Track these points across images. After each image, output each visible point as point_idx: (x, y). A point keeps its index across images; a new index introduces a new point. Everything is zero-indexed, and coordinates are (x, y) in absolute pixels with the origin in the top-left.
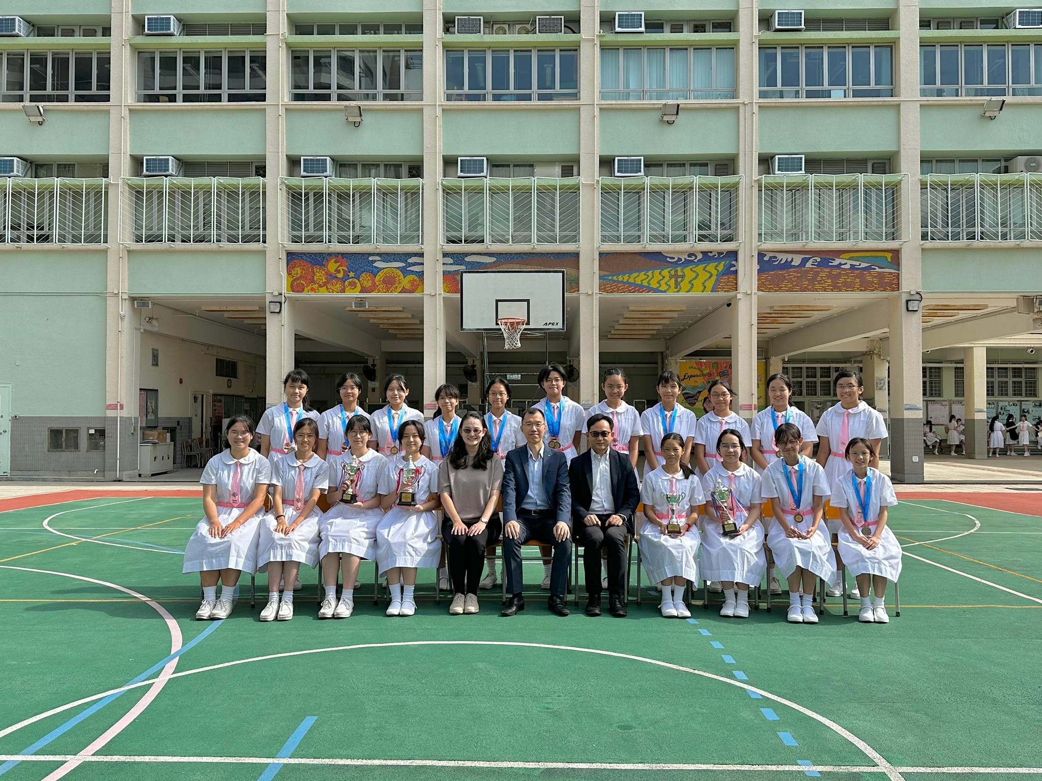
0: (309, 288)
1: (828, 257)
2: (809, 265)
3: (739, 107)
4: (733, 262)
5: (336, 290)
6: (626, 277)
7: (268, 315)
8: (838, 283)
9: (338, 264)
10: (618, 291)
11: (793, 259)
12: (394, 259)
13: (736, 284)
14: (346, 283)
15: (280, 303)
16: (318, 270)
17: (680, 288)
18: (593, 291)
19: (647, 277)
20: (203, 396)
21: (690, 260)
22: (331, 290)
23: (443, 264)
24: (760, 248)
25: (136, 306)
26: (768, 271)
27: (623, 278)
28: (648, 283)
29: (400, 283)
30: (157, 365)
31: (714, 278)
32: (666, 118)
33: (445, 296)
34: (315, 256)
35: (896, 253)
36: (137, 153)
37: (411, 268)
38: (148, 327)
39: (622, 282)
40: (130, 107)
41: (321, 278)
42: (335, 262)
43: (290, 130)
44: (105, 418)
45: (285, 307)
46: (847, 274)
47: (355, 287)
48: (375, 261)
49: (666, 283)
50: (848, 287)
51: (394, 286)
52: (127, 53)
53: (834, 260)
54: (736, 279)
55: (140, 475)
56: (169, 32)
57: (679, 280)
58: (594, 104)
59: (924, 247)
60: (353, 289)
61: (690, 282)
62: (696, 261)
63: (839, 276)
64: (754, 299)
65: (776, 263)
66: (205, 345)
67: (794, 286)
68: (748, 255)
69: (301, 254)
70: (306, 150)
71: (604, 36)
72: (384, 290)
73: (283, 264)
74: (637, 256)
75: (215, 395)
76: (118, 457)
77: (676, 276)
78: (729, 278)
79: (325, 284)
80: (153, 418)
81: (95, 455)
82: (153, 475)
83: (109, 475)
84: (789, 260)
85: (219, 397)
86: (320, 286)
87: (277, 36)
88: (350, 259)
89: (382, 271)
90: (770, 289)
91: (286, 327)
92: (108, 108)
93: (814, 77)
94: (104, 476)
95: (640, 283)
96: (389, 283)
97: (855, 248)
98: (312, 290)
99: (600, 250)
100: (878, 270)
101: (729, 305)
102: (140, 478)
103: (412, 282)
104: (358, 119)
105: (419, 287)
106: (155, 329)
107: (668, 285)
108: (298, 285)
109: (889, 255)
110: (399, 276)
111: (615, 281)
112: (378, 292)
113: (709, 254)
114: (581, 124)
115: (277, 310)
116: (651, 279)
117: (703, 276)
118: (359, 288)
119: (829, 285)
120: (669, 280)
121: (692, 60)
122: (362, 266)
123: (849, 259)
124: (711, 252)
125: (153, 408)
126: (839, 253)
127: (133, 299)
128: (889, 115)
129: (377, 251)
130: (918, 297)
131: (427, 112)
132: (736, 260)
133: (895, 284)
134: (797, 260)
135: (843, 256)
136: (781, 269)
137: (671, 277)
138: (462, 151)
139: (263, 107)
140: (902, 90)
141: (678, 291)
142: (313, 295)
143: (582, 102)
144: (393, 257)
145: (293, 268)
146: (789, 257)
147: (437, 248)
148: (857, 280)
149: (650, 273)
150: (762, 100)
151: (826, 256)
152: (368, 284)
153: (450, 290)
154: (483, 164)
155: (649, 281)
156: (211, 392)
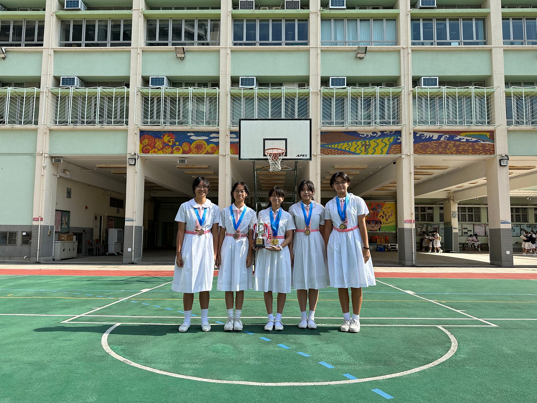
0: (152, 151)
1: (453, 135)
2: (442, 139)
3: (400, 50)
4: (399, 137)
5: (168, 152)
6: (336, 146)
7: (128, 165)
8: (460, 150)
9: (170, 137)
10: (331, 154)
11: (433, 136)
12: (202, 135)
13: (401, 150)
14: (174, 148)
15: (135, 159)
16: (158, 141)
17: (368, 152)
18: (317, 153)
19: (348, 145)
20: (101, 217)
21: (374, 136)
22: (165, 152)
23: (231, 138)
24: (414, 129)
25: (53, 162)
26: (419, 142)
27: (335, 146)
28: (349, 149)
29: (205, 148)
30: (70, 197)
31: (388, 146)
32: (359, 56)
33: (231, 156)
34: (156, 133)
35: (492, 133)
36: (57, 75)
37: (212, 140)
38: (63, 175)
39: (334, 148)
40: (54, 49)
41: (159, 145)
42: (168, 136)
43: (144, 62)
44: (32, 226)
45: (138, 162)
46: (464, 145)
47: (179, 150)
48: (191, 136)
49: (360, 149)
50: (465, 152)
51: (202, 150)
52: (54, 19)
53: (457, 136)
54: (401, 147)
55: (54, 260)
56: (78, 8)
57: (367, 147)
58: (317, 48)
59: (509, 129)
60: (178, 152)
61: (374, 148)
62: (377, 136)
63: (460, 145)
64: (412, 158)
65: (424, 138)
66: (103, 189)
67: (434, 151)
68: (408, 133)
69: (148, 131)
70: (152, 74)
71: (323, 10)
72: (196, 153)
73: (138, 137)
74: (343, 134)
75: (108, 217)
76: (38, 249)
77: (366, 145)
78: (396, 146)
79: (162, 149)
80: (66, 227)
81: (26, 247)
82: (62, 260)
83: (33, 259)
84: (431, 136)
85: (111, 218)
86: (159, 150)
87: (139, 10)
88: (177, 134)
89: (195, 142)
90: (420, 152)
91: (138, 173)
92: (42, 50)
93: (441, 35)
94: (30, 260)
95: (344, 149)
96: (199, 148)
97: (469, 130)
98: (154, 152)
99: (321, 130)
100: (482, 142)
101: (394, 163)
102: (54, 261)
103: (212, 148)
104: (183, 56)
105: (216, 151)
106: (68, 177)
107: (360, 150)
108: (146, 149)
109: (488, 134)
110: (205, 145)
111: (329, 148)
112: (193, 154)
113: (385, 132)
114: (310, 59)
115: (133, 164)
116: (351, 147)
117: (382, 145)
118: (181, 151)
119: (454, 151)
120: (361, 148)
121: (372, 26)
122: (183, 139)
123: (465, 136)
124: (386, 131)
125: (66, 221)
126: (459, 133)
127: (52, 158)
128: (485, 56)
129: (192, 130)
130: (506, 158)
131: (222, 52)
132: (401, 136)
133: (492, 151)
134: (436, 136)
135: (462, 134)
136: (427, 141)
137: (362, 146)
138: (242, 73)
139: (129, 49)
140: (493, 41)
141: (367, 154)
142: (155, 155)
143: (311, 46)
144: (201, 134)
145: (143, 139)
146: (431, 135)
147: (227, 128)
148: (470, 148)
149: (350, 143)
150: (413, 46)
151: (452, 135)
152: (187, 149)
153: (234, 153)
154: (254, 81)
155: (350, 148)
156: (106, 214)
